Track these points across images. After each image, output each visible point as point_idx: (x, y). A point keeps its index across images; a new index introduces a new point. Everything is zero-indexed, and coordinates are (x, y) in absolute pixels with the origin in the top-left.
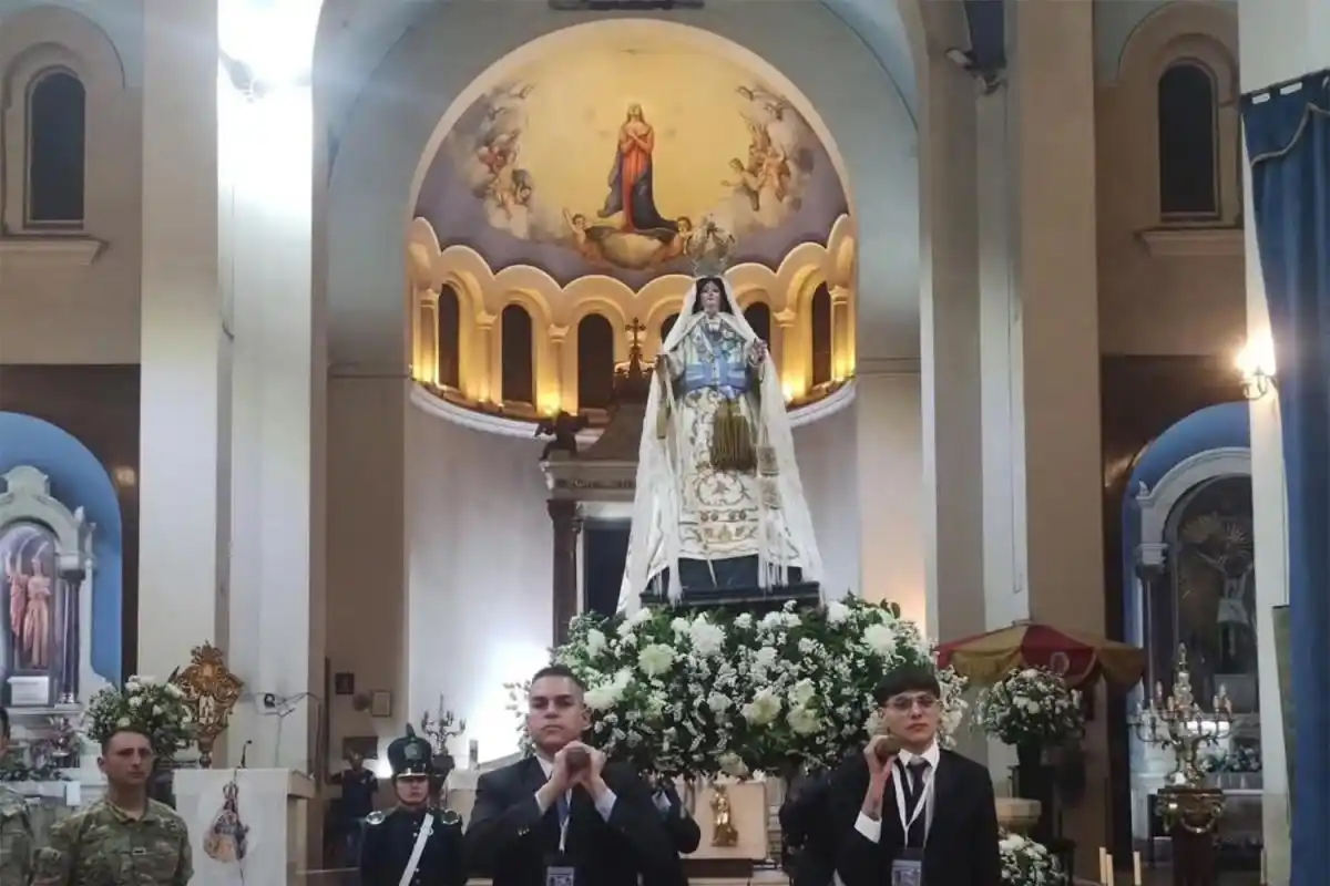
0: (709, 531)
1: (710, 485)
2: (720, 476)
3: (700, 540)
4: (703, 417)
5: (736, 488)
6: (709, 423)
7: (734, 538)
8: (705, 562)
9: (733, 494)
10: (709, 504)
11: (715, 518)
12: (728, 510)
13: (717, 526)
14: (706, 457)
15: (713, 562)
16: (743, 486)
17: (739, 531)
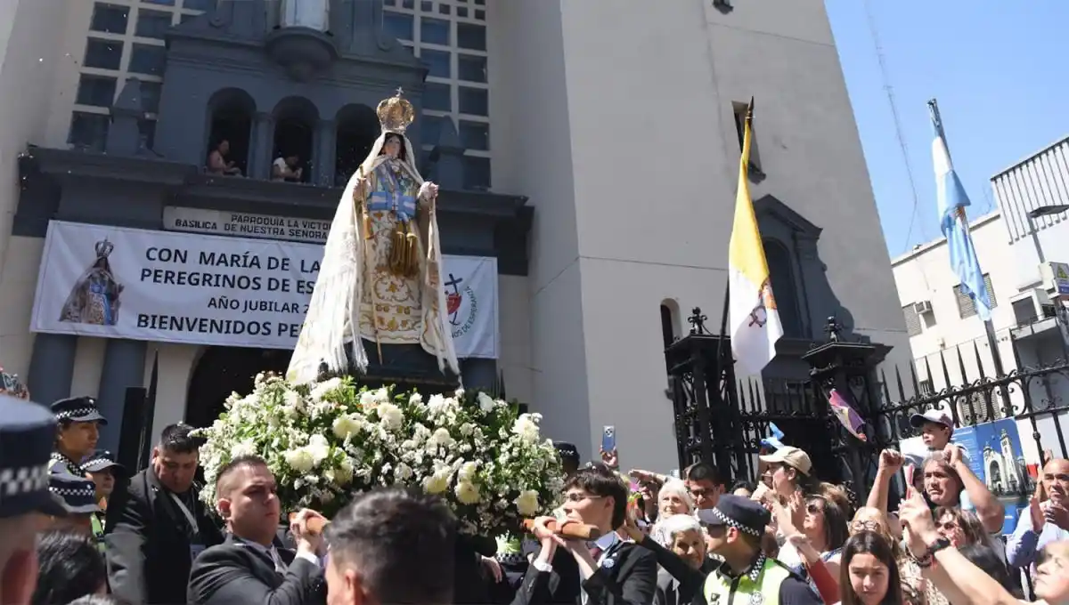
0: (381, 320)
1: (386, 284)
2: (393, 278)
3: (373, 325)
4: (383, 231)
5: (404, 290)
6: (387, 237)
7: (400, 328)
8: (375, 344)
9: (402, 294)
10: (383, 298)
11: (386, 310)
12: (397, 306)
13: (388, 317)
14: (384, 261)
15: (382, 345)
16: (409, 289)
17: (404, 323)
